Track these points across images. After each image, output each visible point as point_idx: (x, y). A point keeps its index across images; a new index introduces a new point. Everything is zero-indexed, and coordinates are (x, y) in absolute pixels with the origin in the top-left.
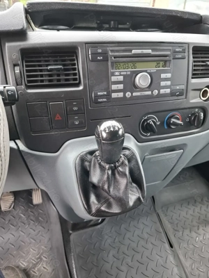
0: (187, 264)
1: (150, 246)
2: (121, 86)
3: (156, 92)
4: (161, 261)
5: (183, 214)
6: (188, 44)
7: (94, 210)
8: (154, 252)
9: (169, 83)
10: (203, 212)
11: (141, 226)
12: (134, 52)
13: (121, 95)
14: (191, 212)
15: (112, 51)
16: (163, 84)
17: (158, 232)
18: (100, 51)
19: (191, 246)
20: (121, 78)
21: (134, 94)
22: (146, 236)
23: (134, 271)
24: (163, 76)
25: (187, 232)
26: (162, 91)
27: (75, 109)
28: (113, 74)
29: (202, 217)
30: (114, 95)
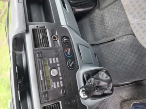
0: (121, 34)
1: (114, 50)
2: (58, 83)
3: (58, 65)
4: (121, 46)
5: (99, 31)
6: (34, 51)
7: (111, 92)
8: (117, 48)
9: (54, 59)
10: (98, 22)
11: (106, 53)
12: (42, 79)
13: (61, 82)
14: (98, 28)
15: (43, 90)
16: (54, 62)
17: (108, 46)
18: (43, 96)
19: (114, 30)
20: (54, 83)
21: (60, 75)
22: (110, 51)
23: (125, 58)
24: (51, 62)
25: (107, 31)
26: (58, 62)
27: (69, 103)
28: (53, 88)
29: (100, 23)
30: (62, 85)
